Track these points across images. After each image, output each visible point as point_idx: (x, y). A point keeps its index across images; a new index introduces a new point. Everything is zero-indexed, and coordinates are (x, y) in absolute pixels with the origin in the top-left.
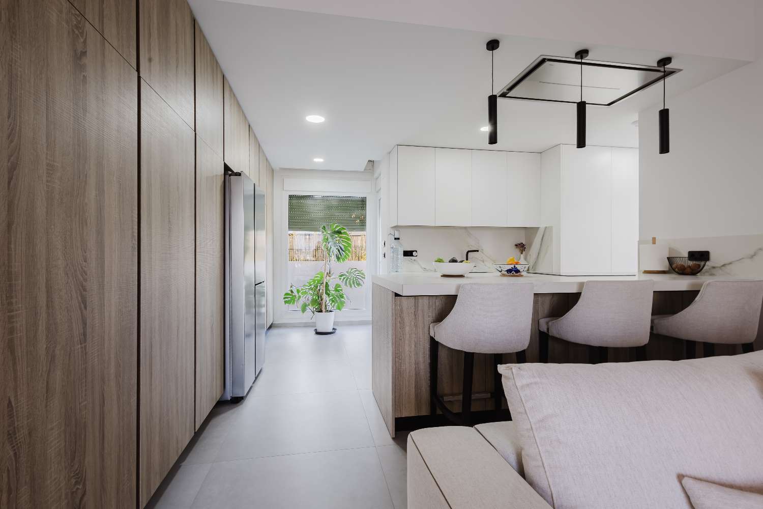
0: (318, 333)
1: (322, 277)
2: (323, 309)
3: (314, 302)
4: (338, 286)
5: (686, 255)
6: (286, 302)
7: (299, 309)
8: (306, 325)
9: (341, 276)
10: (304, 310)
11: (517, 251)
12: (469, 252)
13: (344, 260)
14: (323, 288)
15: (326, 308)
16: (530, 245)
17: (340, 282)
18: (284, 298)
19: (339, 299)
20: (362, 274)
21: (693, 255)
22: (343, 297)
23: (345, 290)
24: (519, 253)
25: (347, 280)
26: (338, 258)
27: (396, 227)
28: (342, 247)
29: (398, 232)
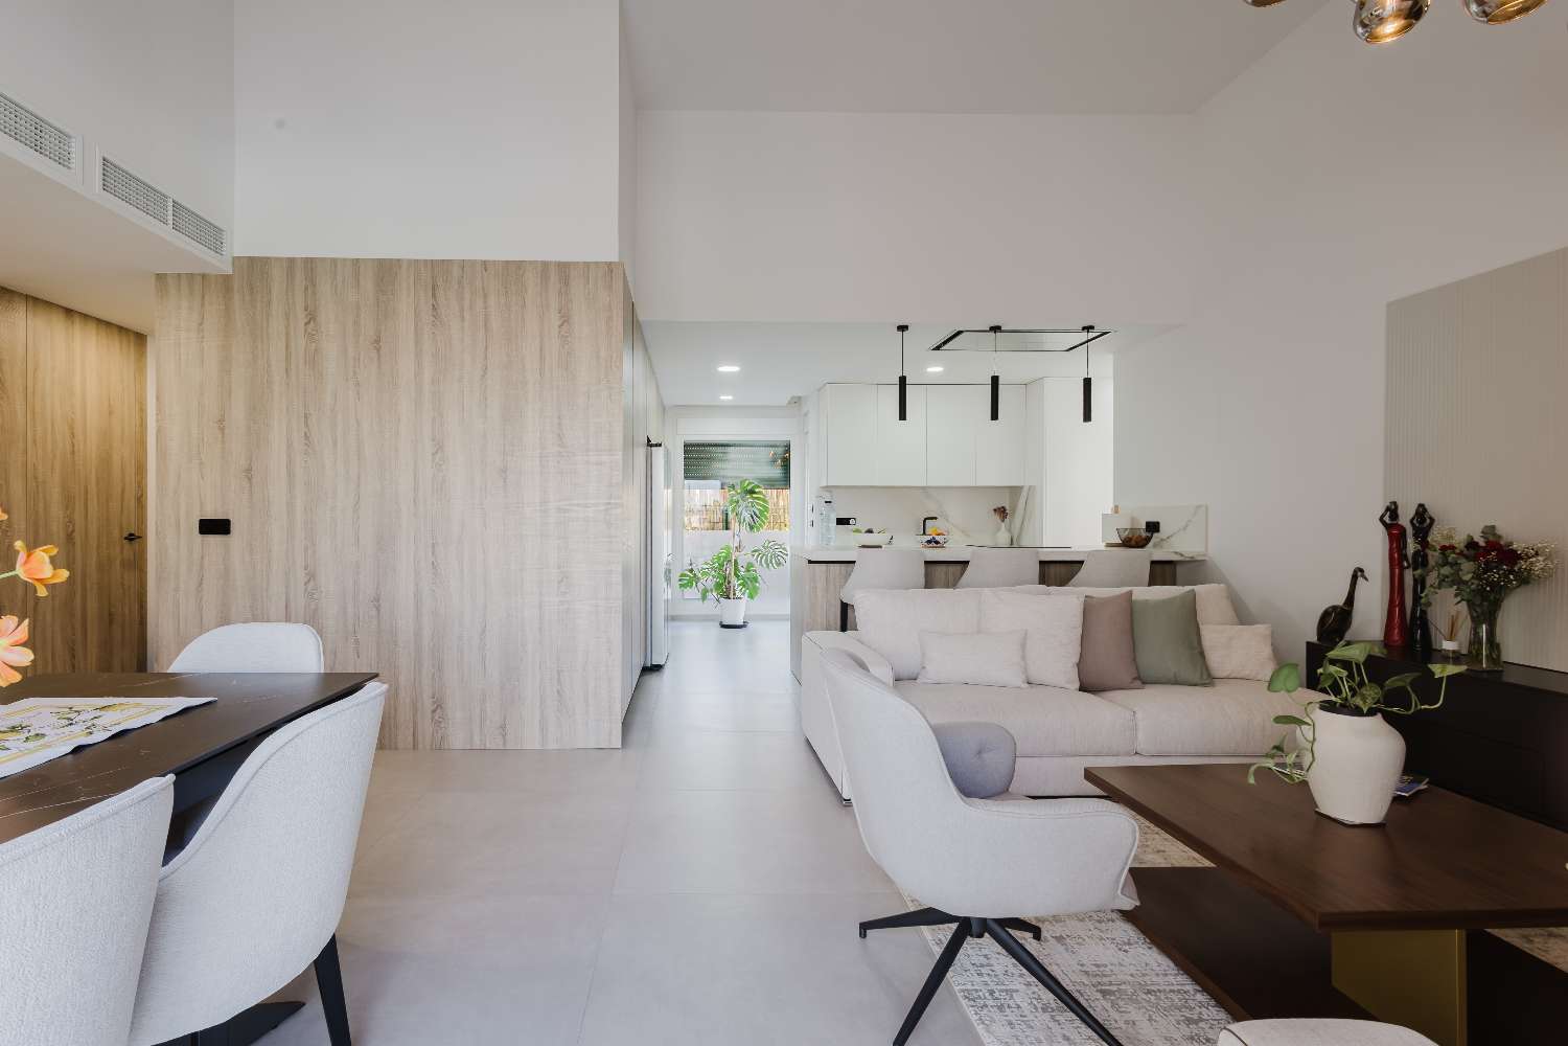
0: (724, 626)
1: (729, 554)
2: (731, 596)
3: (719, 586)
4: (750, 565)
5: (1144, 527)
6: (681, 586)
7: (699, 596)
8: (706, 618)
9: (755, 551)
10: (704, 598)
11: (997, 518)
12: (926, 519)
13: (758, 530)
14: (731, 569)
15: (734, 594)
16: (1014, 510)
17: (753, 560)
18: (680, 580)
19: (751, 583)
20: (784, 549)
21: (1149, 525)
22: (756, 582)
23: (760, 570)
24: (999, 521)
25: (762, 558)
26: (752, 528)
27: (828, 488)
28: (758, 513)
29: (829, 494)
